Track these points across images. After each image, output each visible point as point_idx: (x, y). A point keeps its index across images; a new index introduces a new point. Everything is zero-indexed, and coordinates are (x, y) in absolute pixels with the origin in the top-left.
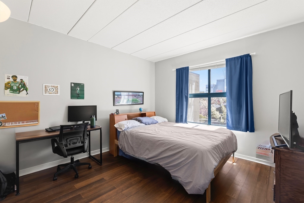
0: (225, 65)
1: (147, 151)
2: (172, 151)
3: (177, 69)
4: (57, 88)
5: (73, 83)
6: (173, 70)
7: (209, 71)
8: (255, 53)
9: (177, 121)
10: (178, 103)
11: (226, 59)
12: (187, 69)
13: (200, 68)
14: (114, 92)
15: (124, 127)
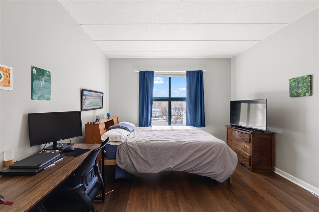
0: (186, 76)
1: (171, 158)
2: (202, 151)
3: (140, 71)
4: (7, 74)
5: (36, 68)
6: (136, 72)
7: (170, 78)
8: (205, 71)
9: (141, 125)
10: (141, 107)
11: (187, 71)
12: (152, 73)
13: (164, 74)
14: (82, 91)
15: (123, 139)
